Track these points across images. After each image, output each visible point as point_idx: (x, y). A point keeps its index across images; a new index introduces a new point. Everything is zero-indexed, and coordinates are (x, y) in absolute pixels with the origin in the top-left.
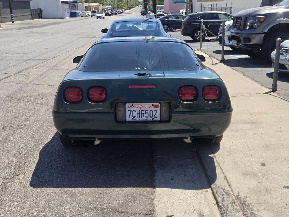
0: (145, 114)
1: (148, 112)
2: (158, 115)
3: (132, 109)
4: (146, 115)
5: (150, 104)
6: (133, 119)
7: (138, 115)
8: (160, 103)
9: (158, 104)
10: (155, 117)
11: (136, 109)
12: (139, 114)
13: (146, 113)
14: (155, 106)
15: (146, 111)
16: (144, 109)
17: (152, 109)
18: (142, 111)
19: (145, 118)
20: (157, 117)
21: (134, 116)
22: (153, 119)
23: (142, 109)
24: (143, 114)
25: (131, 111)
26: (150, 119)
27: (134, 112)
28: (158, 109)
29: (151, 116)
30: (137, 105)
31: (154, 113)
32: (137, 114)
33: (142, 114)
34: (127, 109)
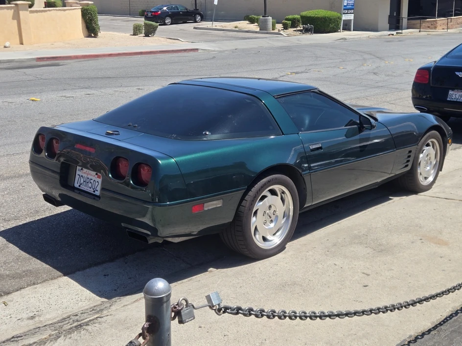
0: (89, 183)
1: (92, 181)
2: (99, 188)
3: (81, 174)
4: (90, 185)
5: (95, 173)
6: (79, 186)
7: (84, 183)
9: (101, 175)
11: (84, 175)
14: (99, 177)
15: (91, 179)
16: (90, 177)
17: (95, 179)
18: (87, 178)
19: (89, 189)
20: (97, 191)
22: (94, 191)
23: (88, 176)
25: (80, 176)
27: (82, 177)
28: (100, 181)
29: (94, 187)
30: (85, 170)
31: (97, 184)
32: (84, 181)
33: (87, 182)
34: (78, 172)
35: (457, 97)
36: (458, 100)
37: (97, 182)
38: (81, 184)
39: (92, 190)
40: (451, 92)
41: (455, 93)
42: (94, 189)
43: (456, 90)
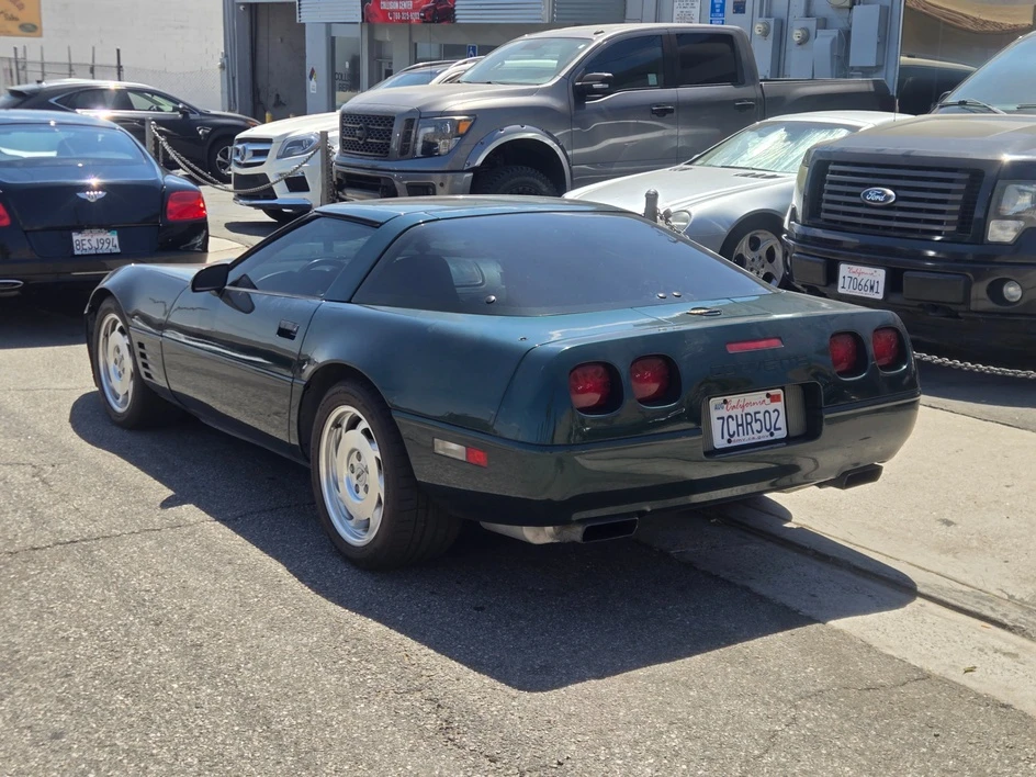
0: (753, 424)
1: (759, 416)
2: (781, 423)
3: (724, 413)
4: (756, 426)
5: (762, 395)
6: (729, 441)
7: (740, 428)
8: (783, 389)
9: (780, 392)
10: (776, 429)
11: (733, 413)
12: (742, 425)
13: (756, 421)
14: (774, 399)
15: (756, 413)
16: (751, 410)
17: (768, 408)
18: (746, 414)
19: (756, 435)
20: (780, 429)
21: (731, 433)
22: (772, 434)
23: (747, 410)
24: (750, 424)
25: (723, 418)
26: (765, 436)
27: (730, 420)
28: (780, 406)
29: (768, 427)
30: (734, 399)
31: (774, 415)
32: (738, 426)
33: (747, 424)
34: (714, 414)
35: (95, 245)
36: (100, 252)
37: (776, 410)
38: (732, 436)
39: (764, 432)
40: (76, 237)
41: (87, 238)
42: (768, 430)
43: (87, 231)
